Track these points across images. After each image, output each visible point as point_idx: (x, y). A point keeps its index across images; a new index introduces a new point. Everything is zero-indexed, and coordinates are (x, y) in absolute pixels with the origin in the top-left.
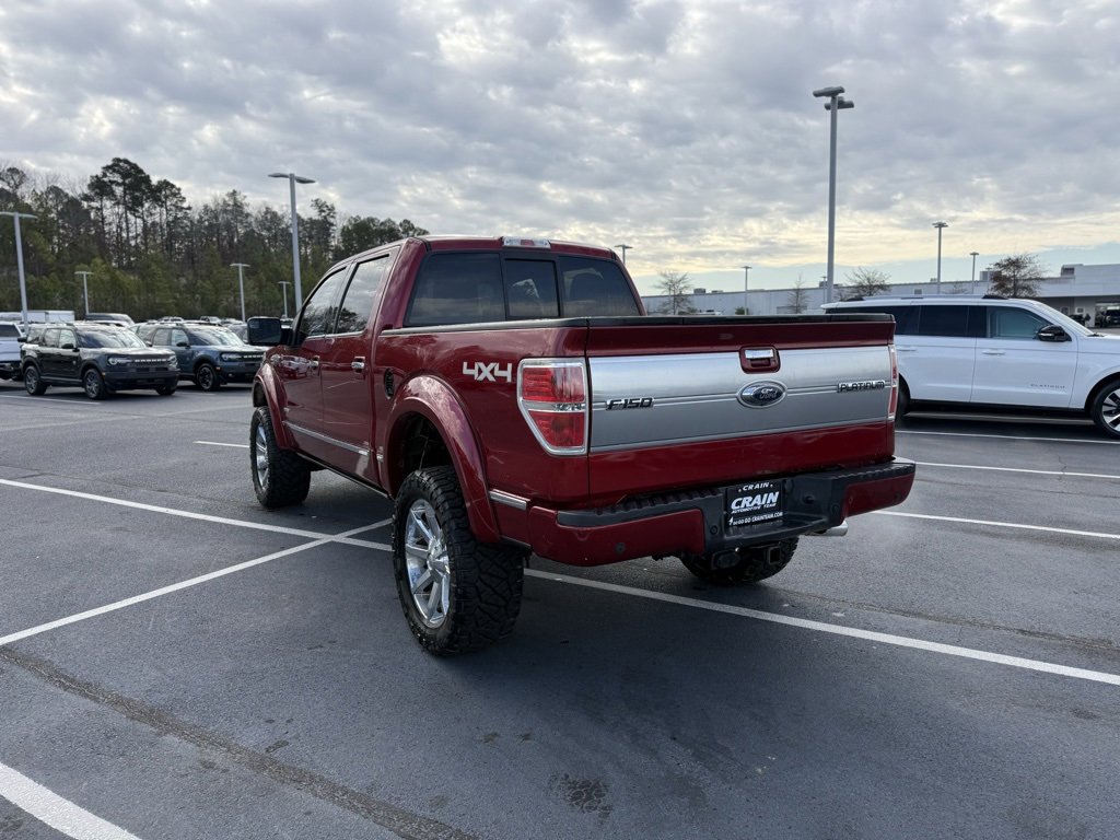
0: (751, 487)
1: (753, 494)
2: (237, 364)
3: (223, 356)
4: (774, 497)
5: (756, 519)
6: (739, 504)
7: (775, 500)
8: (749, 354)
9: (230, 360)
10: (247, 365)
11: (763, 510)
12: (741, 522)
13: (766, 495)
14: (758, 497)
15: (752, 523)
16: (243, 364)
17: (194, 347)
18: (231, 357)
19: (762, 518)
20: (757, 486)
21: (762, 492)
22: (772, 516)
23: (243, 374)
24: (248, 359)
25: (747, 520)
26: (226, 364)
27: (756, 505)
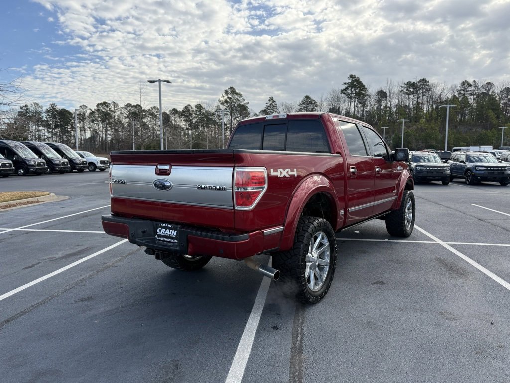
0: (164, 225)
1: (166, 228)
2: (483, 172)
3: (477, 168)
4: (174, 233)
5: (166, 240)
6: (160, 231)
7: (175, 234)
8: (160, 167)
9: (480, 170)
10: (488, 173)
11: (169, 237)
12: (160, 239)
13: (171, 231)
14: (168, 230)
15: (164, 241)
16: (486, 172)
17: (467, 163)
18: (481, 168)
19: (168, 240)
20: (167, 225)
21: (170, 229)
22: (172, 241)
23: (487, 177)
24: (490, 170)
25: (162, 239)
26: (477, 172)
27: (167, 234)
